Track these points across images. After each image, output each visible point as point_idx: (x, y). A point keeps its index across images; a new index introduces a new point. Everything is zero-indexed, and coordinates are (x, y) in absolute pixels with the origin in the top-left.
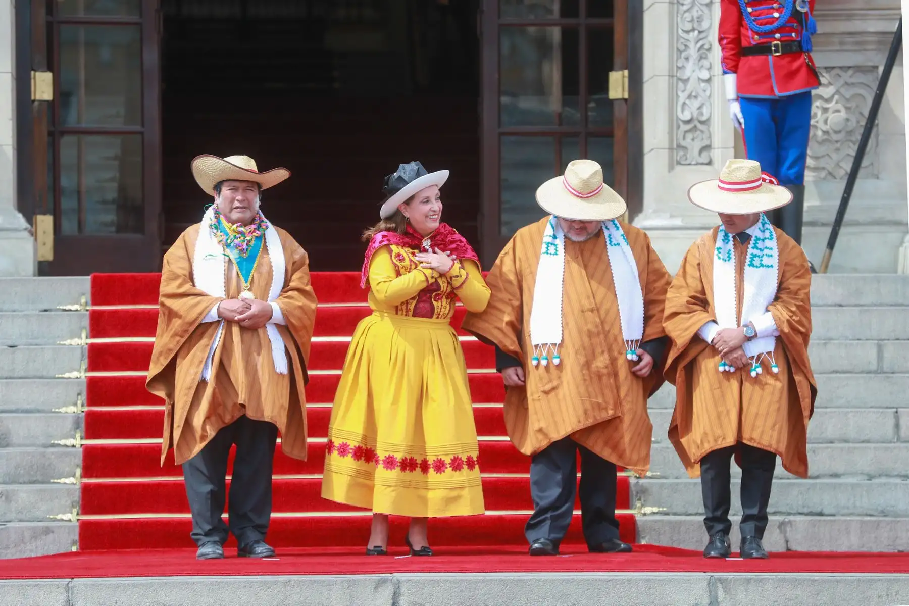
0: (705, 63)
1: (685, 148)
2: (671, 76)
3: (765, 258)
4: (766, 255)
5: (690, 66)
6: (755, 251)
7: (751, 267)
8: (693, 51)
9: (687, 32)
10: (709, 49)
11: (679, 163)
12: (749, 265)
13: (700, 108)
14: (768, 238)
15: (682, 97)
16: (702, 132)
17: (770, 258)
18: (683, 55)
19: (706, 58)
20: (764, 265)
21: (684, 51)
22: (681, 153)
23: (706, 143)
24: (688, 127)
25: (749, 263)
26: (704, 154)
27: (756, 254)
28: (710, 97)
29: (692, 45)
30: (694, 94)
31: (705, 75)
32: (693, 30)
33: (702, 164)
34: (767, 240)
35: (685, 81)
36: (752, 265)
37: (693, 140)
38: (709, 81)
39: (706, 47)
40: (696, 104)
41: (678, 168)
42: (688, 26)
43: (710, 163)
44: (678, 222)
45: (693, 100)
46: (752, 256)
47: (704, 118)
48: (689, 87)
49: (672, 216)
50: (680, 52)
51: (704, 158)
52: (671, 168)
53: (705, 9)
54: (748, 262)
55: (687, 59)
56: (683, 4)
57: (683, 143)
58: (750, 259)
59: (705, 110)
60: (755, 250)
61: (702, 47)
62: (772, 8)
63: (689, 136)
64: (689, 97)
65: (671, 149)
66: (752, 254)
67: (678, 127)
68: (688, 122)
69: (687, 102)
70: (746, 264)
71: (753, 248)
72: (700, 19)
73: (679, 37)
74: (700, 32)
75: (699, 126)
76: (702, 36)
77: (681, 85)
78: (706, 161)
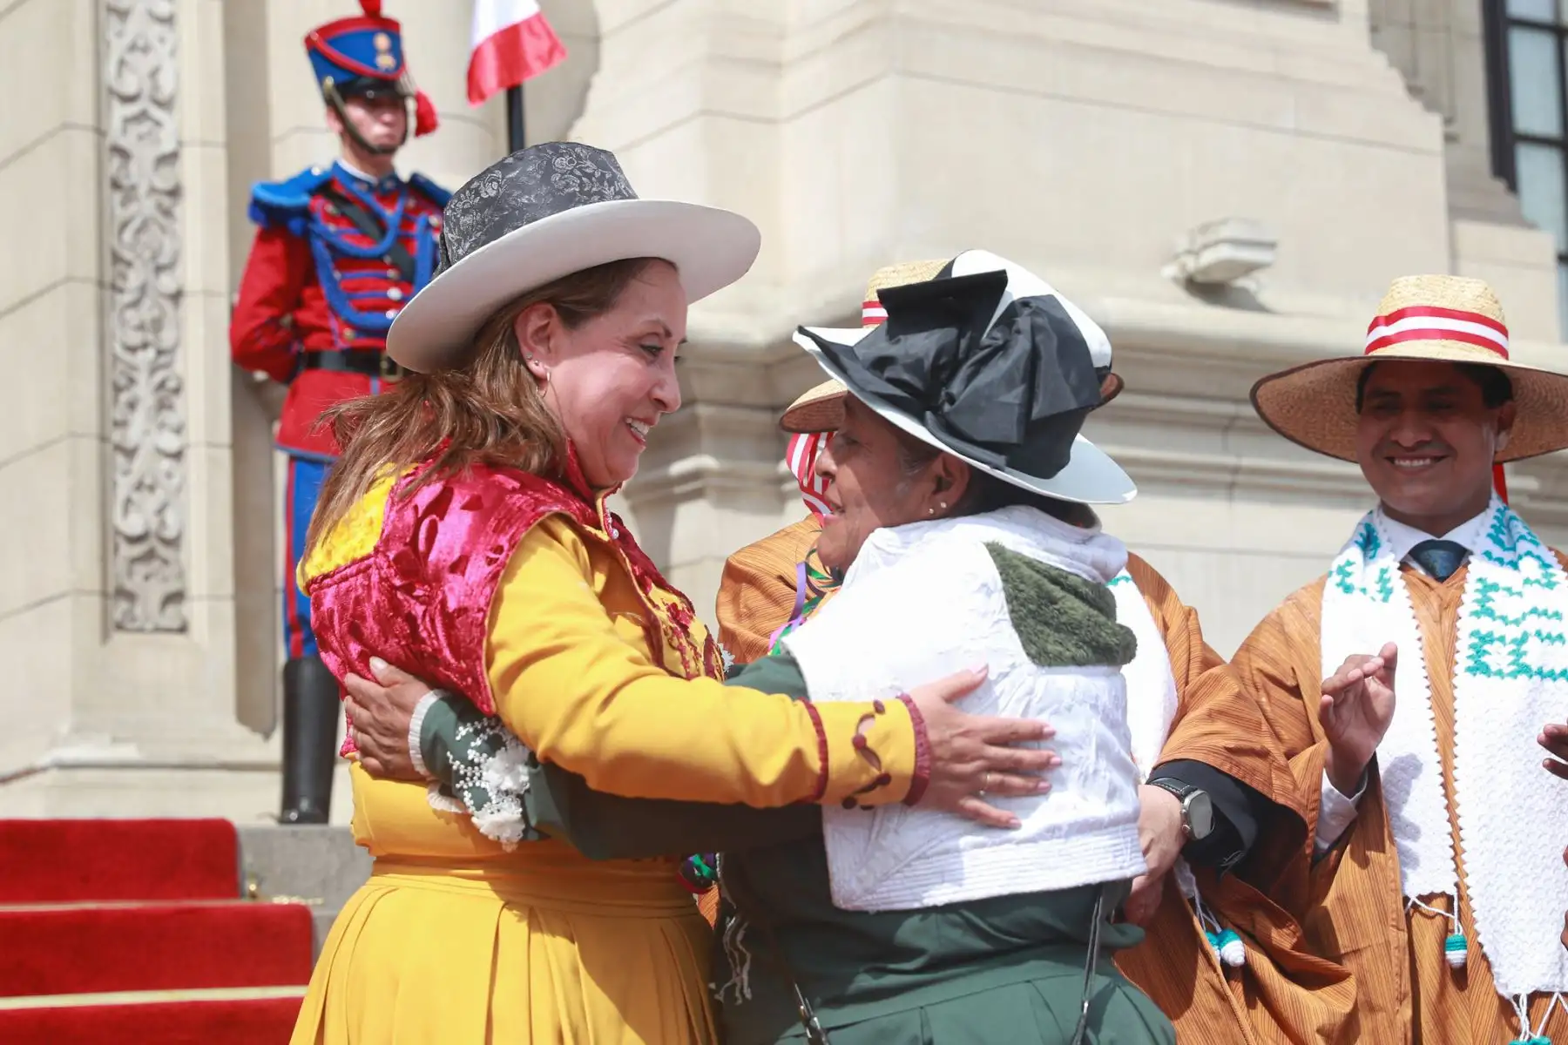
0: (171, 418)
1: (129, 596)
2: (103, 439)
3: (1533, 645)
4: (1538, 633)
5: (138, 421)
6: (1485, 625)
7: (1480, 677)
8: (144, 390)
9: (132, 350)
10: (177, 391)
11: (120, 627)
12: (1469, 669)
13: (161, 511)
14: (1538, 582)
15: (124, 486)
16: (165, 562)
17: (1558, 644)
18: (124, 397)
19: (170, 407)
20: (1534, 668)
21: (126, 388)
22: (123, 605)
23: (173, 587)
24: (138, 550)
25: (1471, 663)
26: (171, 610)
27: (1490, 634)
28: (179, 489)
29: (142, 377)
30: (148, 481)
31: (170, 442)
32: (145, 346)
33: (168, 630)
34: (1536, 586)
35: (130, 453)
36: (1479, 668)
37: (147, 578)
38: (177, 456)
39: (171, 384)
40: (151, 502)
41: (119, 638)
42: (135, 338)
43: (183, 629)
44: (128, 752)
45: (145, 493)
46: (1475, 640)
47: (170, 533)
48: (138, 464)
49: (115, 740)
50: (118, 389)
51: (171, 617)
52: (105, 636)
53: (168, 305)
54: (1463, 659)
55: (132, 406)
56: (121, 291)
57: (129, 585)
58: (1472, 652)
59: (171, 517)
60: (1485, 620)
61: (162, 385)
62: (386, 278)
63: (141, 570)
64: (139, 486)
65: (104, 594)
66: (1474, 634)
67: (116, 549)
68: (134, 540)
69: (136, 496)
70: (1459, 669)
71: (1476, 614)
72: (157, 325)
73: (116, 358)
74: (160, 352)
75: (163, 551)
76: (163, 360)
77: (120, 459)
78: (176, 624)
